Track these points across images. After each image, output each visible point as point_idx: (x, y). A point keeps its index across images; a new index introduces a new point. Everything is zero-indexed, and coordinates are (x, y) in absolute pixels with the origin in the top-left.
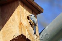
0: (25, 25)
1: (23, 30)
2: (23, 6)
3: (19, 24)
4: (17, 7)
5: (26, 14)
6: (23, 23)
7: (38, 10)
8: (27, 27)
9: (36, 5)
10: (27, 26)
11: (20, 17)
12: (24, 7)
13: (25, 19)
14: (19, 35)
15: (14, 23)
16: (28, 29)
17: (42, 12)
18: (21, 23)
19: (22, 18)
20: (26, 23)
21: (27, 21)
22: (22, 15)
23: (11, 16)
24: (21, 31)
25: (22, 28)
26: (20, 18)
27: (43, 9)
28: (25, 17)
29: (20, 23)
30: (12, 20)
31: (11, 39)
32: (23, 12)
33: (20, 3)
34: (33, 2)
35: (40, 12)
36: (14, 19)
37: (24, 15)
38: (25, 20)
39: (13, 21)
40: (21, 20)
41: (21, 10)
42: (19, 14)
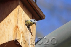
0: (21, 30)
1: (17, 35)
2: (23, 7)
3: (14, 27)
4: (16, 7)
6: (19, 27)
7: (39, 16)
8: (22, 33)
9: (38, 9)
10: (23, 31)
11: (17, 19)
12: (24, 9)
13: (22, 23)
14: (12, 40)
15: (9, 25)
16: (23, 35)
17: (44, 19)
18: (17, 27)
19: (19, 21)
20: (23, 27)
21: (24, 26)
22: (20, 17)
23: (7, 16)
24: (15, 36)
25: (17, 32)
26: (17, 21)
27: (45, 16)
28: (23, 20)
29: (16, 26)
31: (2, 43)
32: (22, 14)
33: (20, 3)
34: (35, 5)
35: (41, 18)
36: (10, 21)
37: (23, 18)
38: (22, 25)
39: (9, 22)
40: (17, 24)
41: (19, 11)
42: (17, 16)
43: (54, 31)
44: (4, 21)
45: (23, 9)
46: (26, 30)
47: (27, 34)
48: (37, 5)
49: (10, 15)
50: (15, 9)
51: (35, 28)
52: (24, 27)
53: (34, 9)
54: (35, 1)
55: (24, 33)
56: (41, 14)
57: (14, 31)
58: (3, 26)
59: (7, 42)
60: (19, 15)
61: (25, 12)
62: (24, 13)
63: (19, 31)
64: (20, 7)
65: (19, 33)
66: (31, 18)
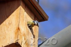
0: (23, 32)
2: (25, 8)
3: (16, 29)
4: (17, 8)
5: (26, 18)
6: (20, 29)
7: (42, 17)
8: (24, 35)
9: (41, 10)
10: (25, 34)
11: (18, 21)
12: (26, 9)
13: (24, 24)
14: (13, 43)
15: (9, 27)
17: (47, 20)
18: (19, 29)
19: (20, 23)
20: (24, 29)
22: (21, 19)
23: (7, 17)
25: (18, 35)
26: (18, 23)
27: (48, 17)
28: (24, 22)
29: (17, 28)
30: (7, 23)
31: (2, 46)
32: (24, 15)
33: (21, 3)
34: (38, 6)
35: (43, 19)
36: (11, 23)
37: (24, 19)
38: (24, 26)
39: (10, 24)
40: (19, 25)
41: (21, 12)
42: (18, 17)
43: (58, 33)
44: (4, 23)
45: (24, 9)
46: (28, 32)
47: (29, 36)
48: (39, 6)
49: (11, 16)
50: (17, 10)
51: (38, 30)
52: (26, 29)
53: (36, 10)
54: (37, 2)
55: (26, 35)
56: (44, 15)
57: (16, 33)
58: (4, 28)
59: (7, 45)
60: (21, 16)
61: (28, 13)
62: (25, 14)
63: (21, 33)
64: (22, 8)
65: (20, 35)
66: (34, 19)
